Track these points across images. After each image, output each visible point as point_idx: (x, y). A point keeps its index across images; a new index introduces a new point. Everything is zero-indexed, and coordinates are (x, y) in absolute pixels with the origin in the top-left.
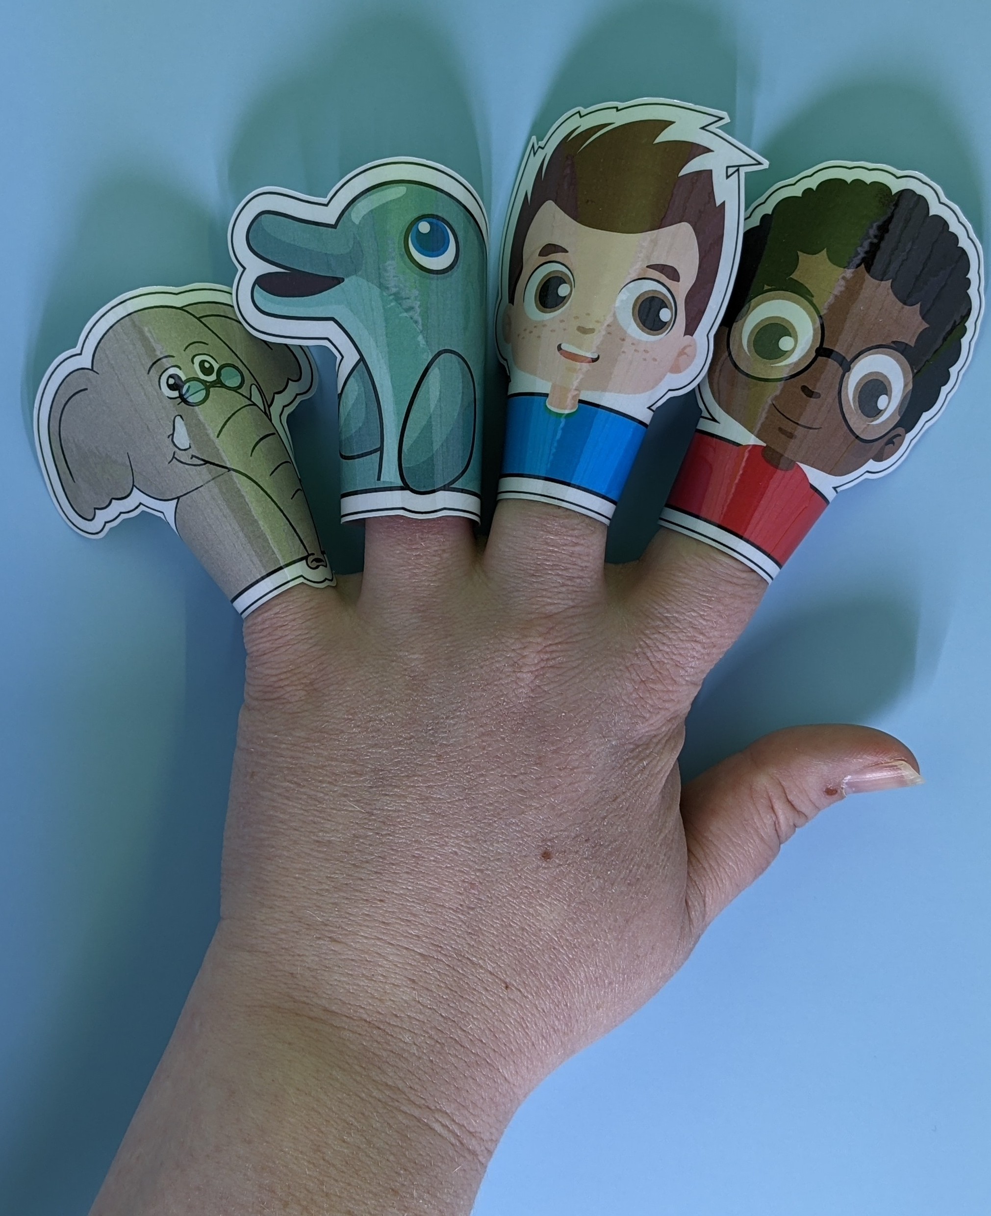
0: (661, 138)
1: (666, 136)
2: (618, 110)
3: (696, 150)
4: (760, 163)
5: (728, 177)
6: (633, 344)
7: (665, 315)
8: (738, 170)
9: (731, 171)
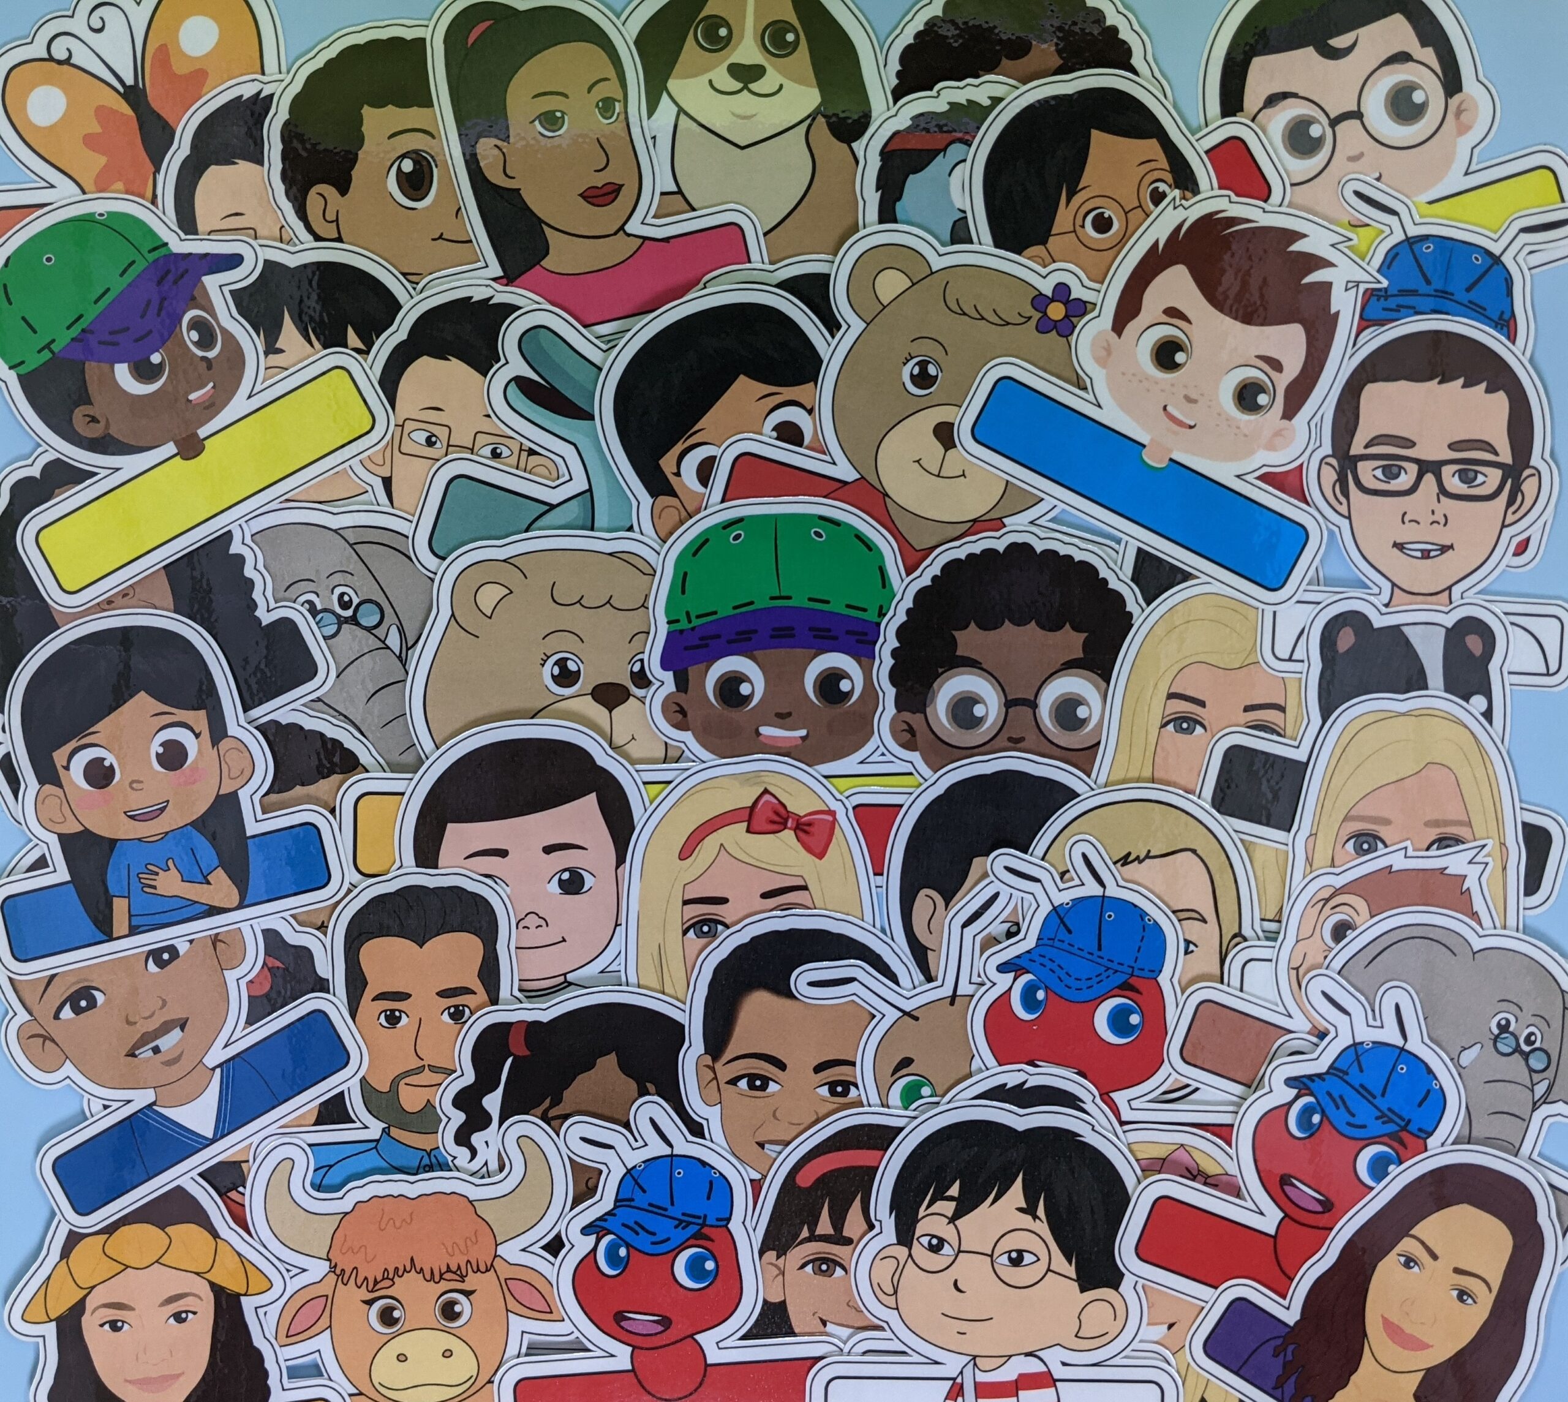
0: (1296, 247)
1: (1297, 247)
2: (1264, 212)
3: (1323, 263)
4: (1379, 282)
5: (1346, 290)
6: (1227, 420)
7: (1262, 399)
8: (1358, 286)
9: (1350, 285)
